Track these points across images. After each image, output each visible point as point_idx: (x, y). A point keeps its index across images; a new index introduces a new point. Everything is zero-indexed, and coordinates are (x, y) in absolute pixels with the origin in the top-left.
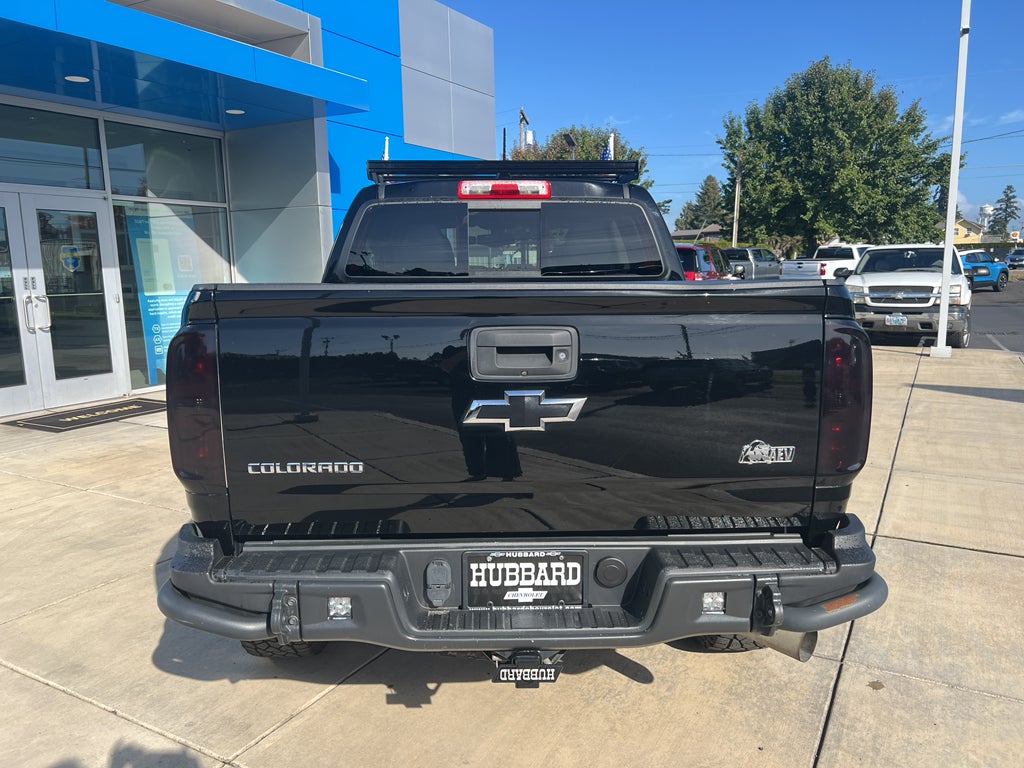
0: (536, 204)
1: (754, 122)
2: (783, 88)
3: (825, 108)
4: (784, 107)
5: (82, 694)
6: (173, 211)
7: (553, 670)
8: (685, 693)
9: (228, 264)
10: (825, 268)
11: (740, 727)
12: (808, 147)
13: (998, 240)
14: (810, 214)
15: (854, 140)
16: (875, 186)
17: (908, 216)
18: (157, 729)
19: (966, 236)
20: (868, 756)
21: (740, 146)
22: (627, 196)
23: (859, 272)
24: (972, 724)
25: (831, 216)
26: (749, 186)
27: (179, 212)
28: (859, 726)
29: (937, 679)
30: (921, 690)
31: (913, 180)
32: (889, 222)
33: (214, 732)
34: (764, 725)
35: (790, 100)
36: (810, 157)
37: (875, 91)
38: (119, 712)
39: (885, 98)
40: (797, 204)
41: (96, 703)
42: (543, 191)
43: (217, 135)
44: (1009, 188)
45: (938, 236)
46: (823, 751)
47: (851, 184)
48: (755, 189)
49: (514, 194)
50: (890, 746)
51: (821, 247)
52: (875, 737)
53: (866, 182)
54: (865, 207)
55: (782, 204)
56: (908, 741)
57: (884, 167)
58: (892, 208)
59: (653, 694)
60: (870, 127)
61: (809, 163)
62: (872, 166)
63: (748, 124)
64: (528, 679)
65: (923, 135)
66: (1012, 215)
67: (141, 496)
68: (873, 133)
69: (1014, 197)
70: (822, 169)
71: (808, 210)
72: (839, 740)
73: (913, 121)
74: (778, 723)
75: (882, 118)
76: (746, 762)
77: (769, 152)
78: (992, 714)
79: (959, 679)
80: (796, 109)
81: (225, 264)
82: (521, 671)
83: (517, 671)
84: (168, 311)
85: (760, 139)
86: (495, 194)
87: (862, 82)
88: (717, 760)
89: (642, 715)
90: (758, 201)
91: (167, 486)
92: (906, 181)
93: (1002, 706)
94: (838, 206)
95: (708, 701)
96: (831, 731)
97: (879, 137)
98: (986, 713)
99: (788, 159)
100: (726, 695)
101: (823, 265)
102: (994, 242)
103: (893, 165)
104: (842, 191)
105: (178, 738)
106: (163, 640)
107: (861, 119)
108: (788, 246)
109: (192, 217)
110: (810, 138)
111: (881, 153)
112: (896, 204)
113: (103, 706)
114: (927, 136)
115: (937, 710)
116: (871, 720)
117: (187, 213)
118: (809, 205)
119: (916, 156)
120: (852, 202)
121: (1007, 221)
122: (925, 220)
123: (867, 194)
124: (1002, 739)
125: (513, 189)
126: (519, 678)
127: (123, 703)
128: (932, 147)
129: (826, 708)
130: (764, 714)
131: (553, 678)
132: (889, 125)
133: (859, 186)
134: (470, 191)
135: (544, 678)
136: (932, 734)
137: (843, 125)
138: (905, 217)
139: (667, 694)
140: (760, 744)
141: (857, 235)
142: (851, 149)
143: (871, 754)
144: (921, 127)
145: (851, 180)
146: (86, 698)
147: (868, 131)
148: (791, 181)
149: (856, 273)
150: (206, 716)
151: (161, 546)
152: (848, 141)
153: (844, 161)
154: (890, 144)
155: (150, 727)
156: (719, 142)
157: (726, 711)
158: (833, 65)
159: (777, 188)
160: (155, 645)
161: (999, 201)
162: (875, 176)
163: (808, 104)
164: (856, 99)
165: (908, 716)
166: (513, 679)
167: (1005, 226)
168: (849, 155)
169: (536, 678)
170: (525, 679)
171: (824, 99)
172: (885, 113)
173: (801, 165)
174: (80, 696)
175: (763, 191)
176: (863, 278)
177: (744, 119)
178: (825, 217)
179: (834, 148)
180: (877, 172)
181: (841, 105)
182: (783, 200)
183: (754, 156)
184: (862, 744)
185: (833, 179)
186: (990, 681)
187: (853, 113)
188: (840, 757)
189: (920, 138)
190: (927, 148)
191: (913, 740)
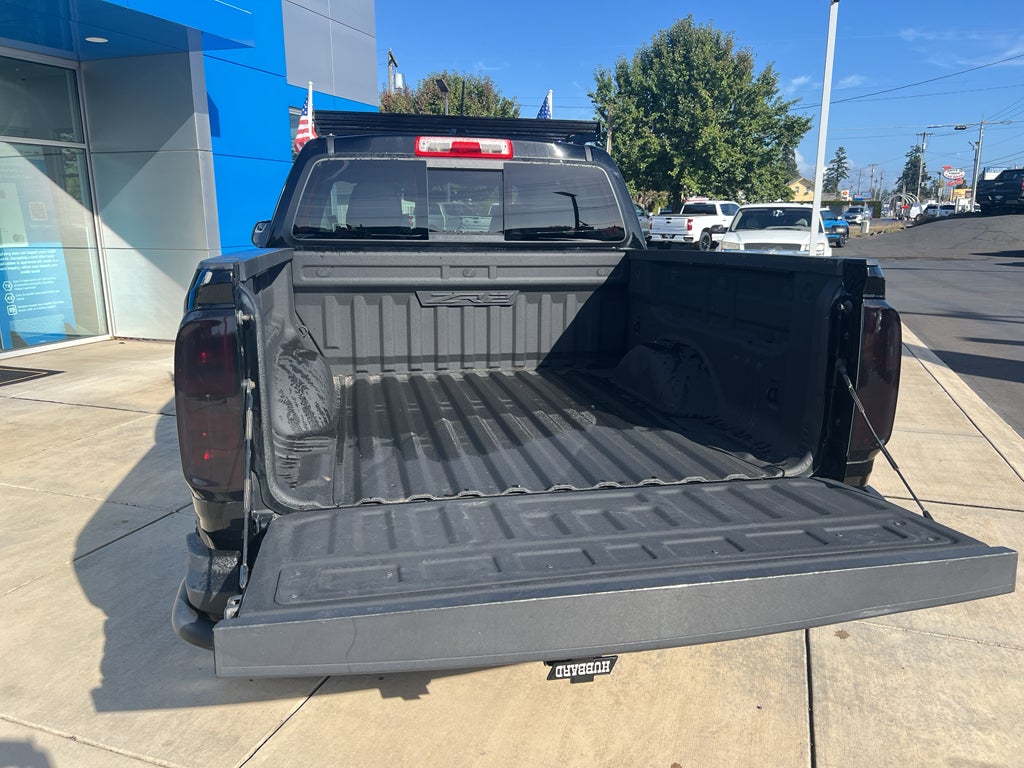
0: (499, 164)
1: (624, 77)
2: (649, 46)
3: (690, 66)
4: (651, 63)
5: (29, 720)
6: (20, 152)
7: (608, 662)
8: (675, 658)
9: (90, 214)
10: (692, 223)
11: (735, 688)
12: (674, 104)
13: (832, 198)
14: (676, 170)
15: (716, 99)
16: (734, 144)
17: (763, 175)
18: (130, 753)
19: (806, 194)
20: (854, 705)
21: (610, 100)
22: (590, 159)
23: (733, 229)
24: (933, 665)
25: (695, 173)
26: (619, 140)
27: (27, 153)
28: (839, 676)
29: (891, 623)
30: (881, 636)
31: (767, 140)
32: (747, 180)
33: (199, 749)
34: (757, 684)
35: (656, 56)
36: (675, 114)
37: (733, 53)
38: (78, 737)
39: (743, 59)
40: (664, 160)
41: (46, 729)
42: (505, 152)
43: (72, 65)
44: (841, 149)
45: (787, 194)
46: (814, 704)
47: (713, 142)
48: (624, 144)
49: (475, 152)
50: (870, 693)
51: (687, 203)
52: (856, 685)
53: (727, 141)
54: (726, 165)
55: (650, 160)
56: (884, 686)
57: (742, 127)
58: (749, 167)
59: (645, 662)
60: (730, 87)
61: (675, 120)
62: (731, 125)
63: (617, 79)
64: (584, 673)
65: (776, 96)
66: (842, 174)
67: (31, 481)
68: (732, 93)
69: (845, 158)
70: (686, 127)
71: (675, 166)
72: (825, 692)
73: (768, 84)
74: (767, 679)
75: (741, 79)
76: (749, 722)
77: (637, 107)
78: (948, 655)
79: (910, 622)
80: (663, 66)
81: (86, 214)
82: (577, 666)
83: (572, 666)
84: (21, 265)
85: (630, 93)
86: (457, 152)
87: (723, 43)
88: (723, 724)
89: (641, 684)
90: (628, 156)
91: (59, 469)
92: (760, 141)
93: (953, 646)
94: (701, 162)
95: (699, 665)
96: (816, 684)
97: (738, 98)
98: (942, 654)
99: (655, 115)
100: (714, 657)
101: (690, 221)
102: (829, 200)
103: (750, 125)
104: (705, 148)
105: (158, 761)
106: (107, 648)
107: (722, 79)
108: (650, 200)
109: (42, 158)
110: (676, 95)
111: (738, 113)
112: (752, 163)
113: (57, 732)
114: (779, 98)
115: (900, 654)
116: (847, 670)
117: (37, 154)
118: (677, 161)
119: (770, 117)
120: (714, 159)
121: (838, 181)
122: (777, 178)
123: (727, 153)
124: (962, 677)
125: (475, 147)
126: (574, 674)
127: (81, 727)
128: (783, 109)
129: (805, 661)
130: (753, 673)
131: (608, 670)
132: (747, 86)
133: (720, 144)
134: (429, 149)
135: (600, 671)
136: (903, 678)
137: (706, 85)
138: (761, 175)
139: (658, 660)
140: (757, 703)
141: (718, 192)
142: (713, 108)
143: (857, 702)
144: (774, 89)
145: (714, 138)
146: (34, 725)
147: (728, 91)
148: (658, 137)
149: (731, 231)
150: (184, 732)
151: (72, 538)
152: (710, 100)
153: (707, 119)
154: (748, 105)
155: (121, 751)
156: (590, 96)
157: (718, 673)
158: (696, 25)
159: (645, 144)
160: (100, 655)
161: (832, 162)
162: (734, 135)
163: (674, 61)
164: (717, 59)
165: (877, 662)
166: (569, 675)
167: (836, 185)
168: (711, 113)
169: (591, 672)
170: (580, 673)
171: (688, 58)
172: (744, 74)
173: (667, 122)
174: (26, 723)
175: (632, 147)
176: (738, 235)
177: (613, 74)
178: (690, 174)
179: (698, 106)
180: (736, 131)
181: (704, 65)
182: (651, 156)
183: (624, 111)
184: (847, 693)
185: (697, 137)
186: (936, 622)
187: (715, 73)
188: (831, 709)
189: (773, 100)
190: (779, 109)
191: (889, 685)
